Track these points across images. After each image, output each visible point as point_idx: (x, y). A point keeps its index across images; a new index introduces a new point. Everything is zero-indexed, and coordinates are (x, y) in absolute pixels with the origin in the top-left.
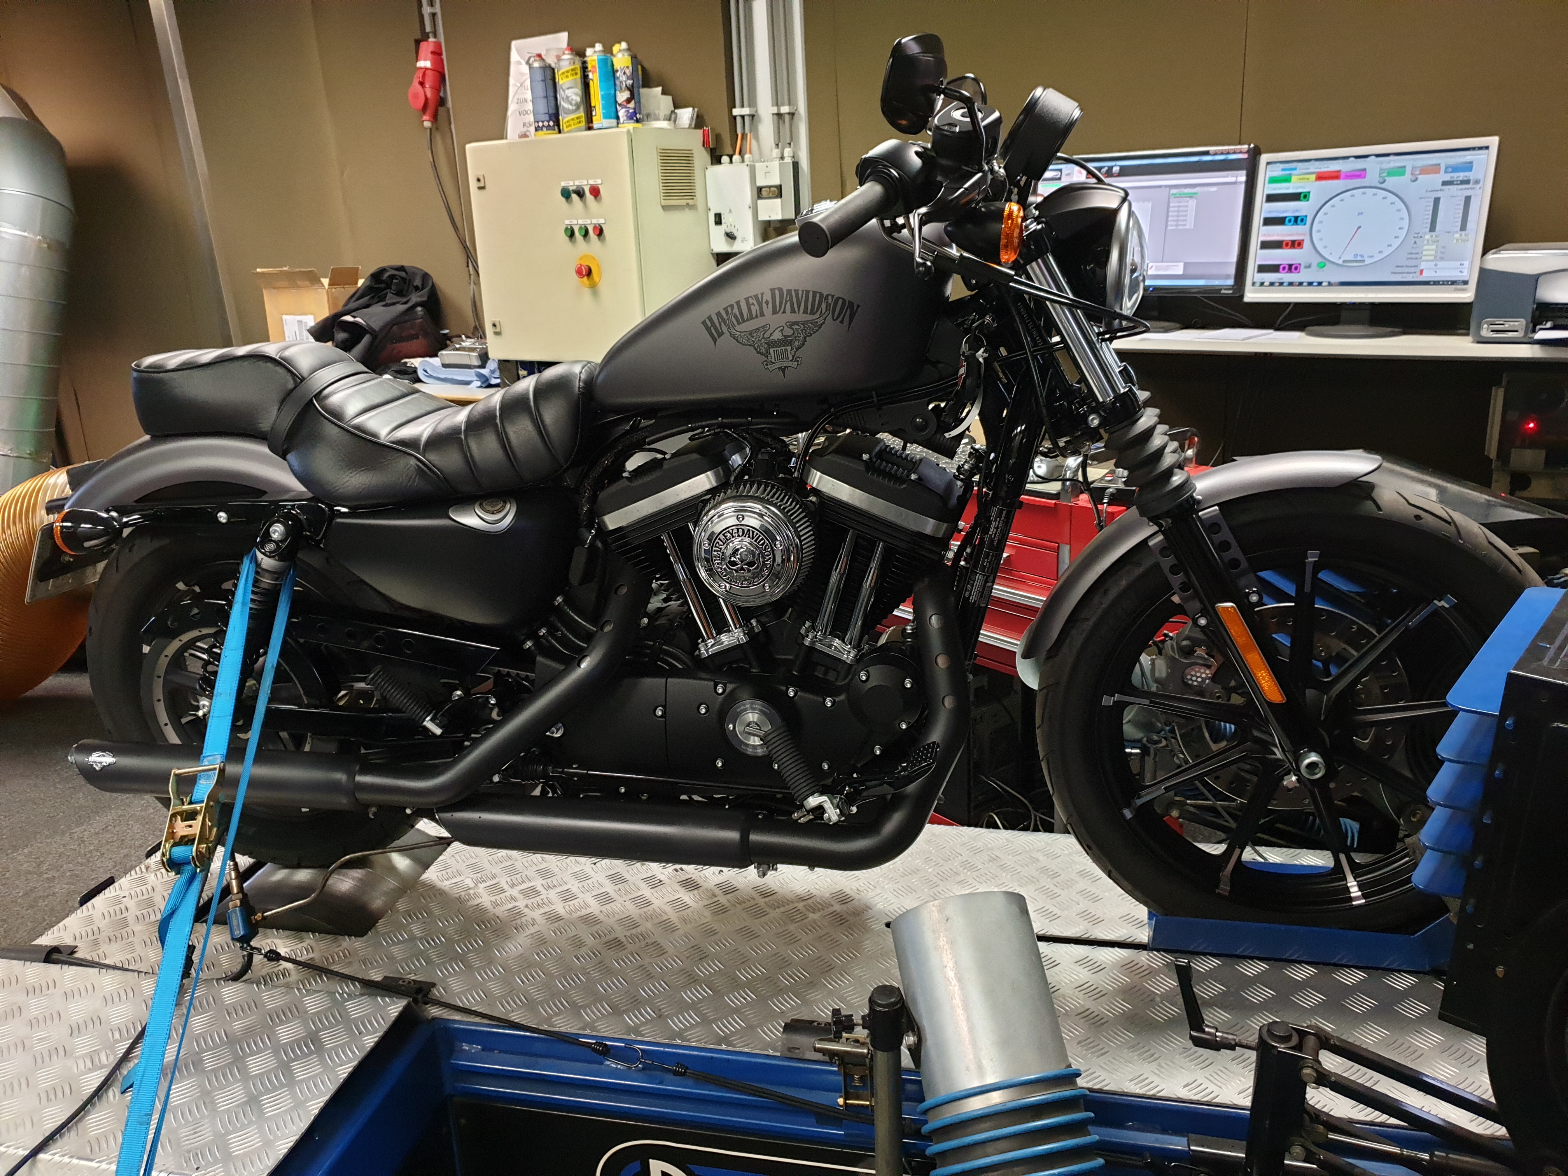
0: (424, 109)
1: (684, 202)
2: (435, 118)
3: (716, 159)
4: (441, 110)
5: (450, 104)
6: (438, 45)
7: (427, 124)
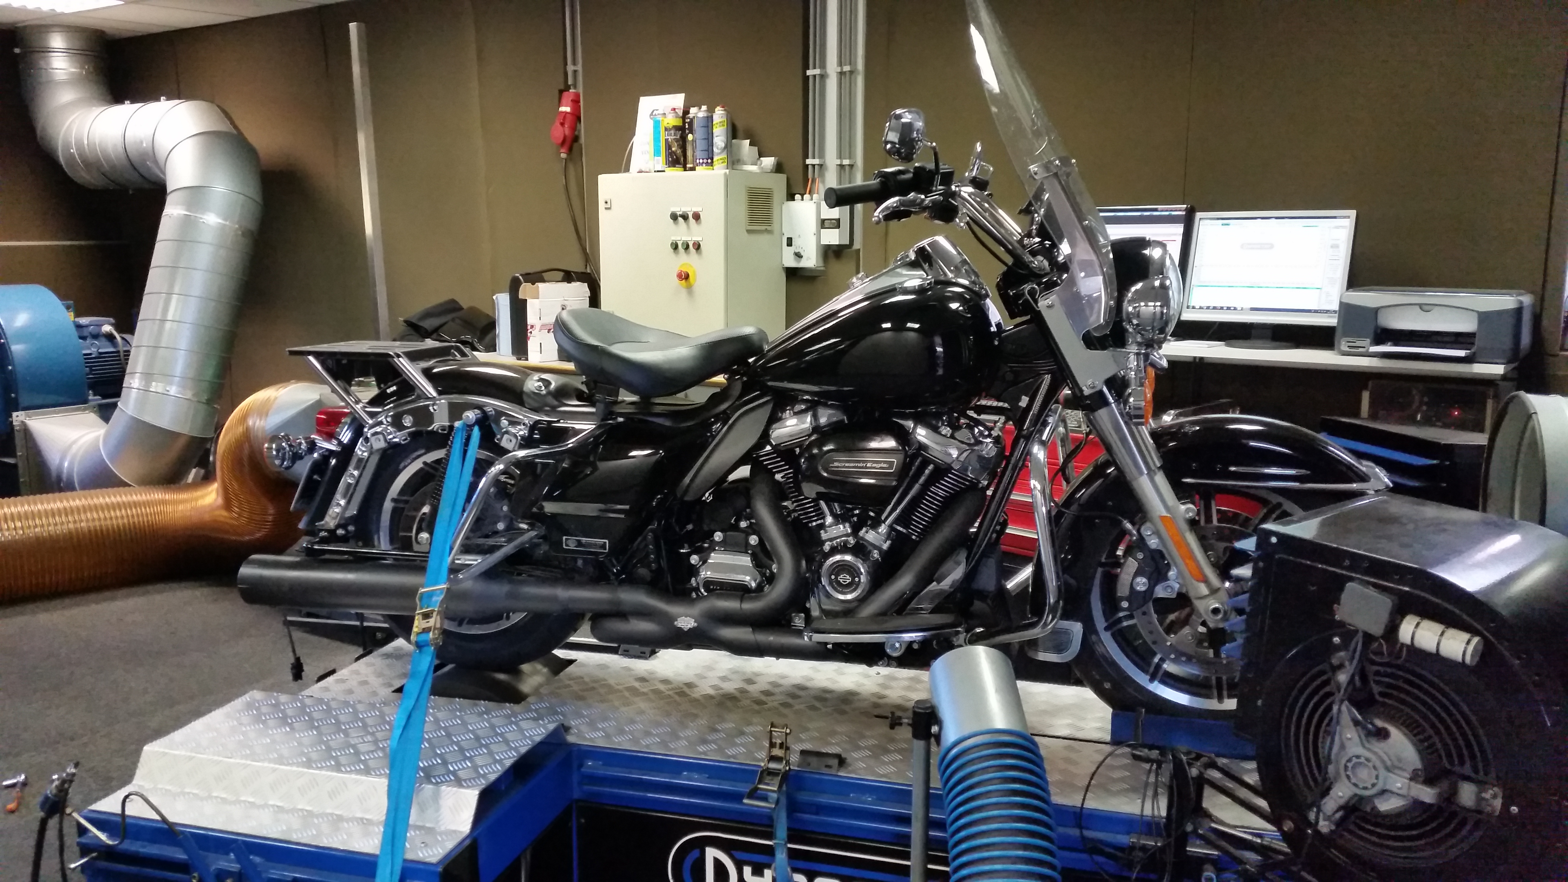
0: (563, 143)
1: (763, 228)
2: (570, 151)
3: (791, 197)
4: (575, 145)
5: (582, 140)
6: (577, 95)
7: (563, 155)
